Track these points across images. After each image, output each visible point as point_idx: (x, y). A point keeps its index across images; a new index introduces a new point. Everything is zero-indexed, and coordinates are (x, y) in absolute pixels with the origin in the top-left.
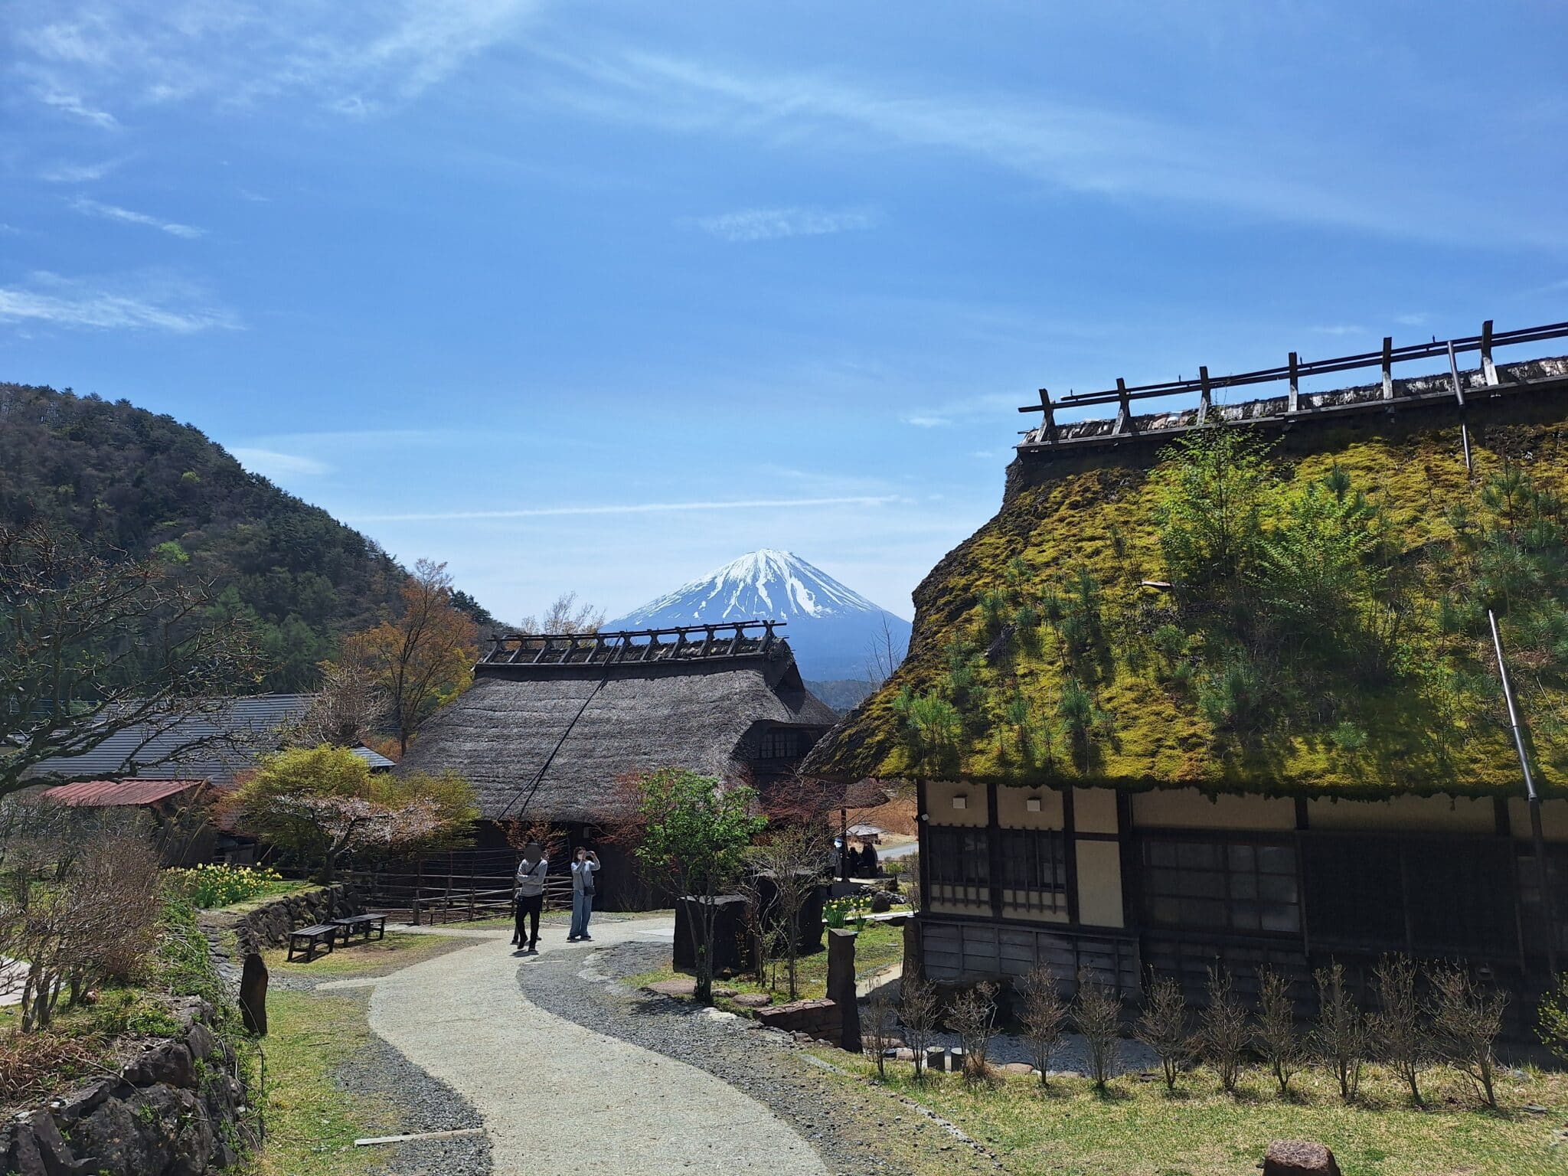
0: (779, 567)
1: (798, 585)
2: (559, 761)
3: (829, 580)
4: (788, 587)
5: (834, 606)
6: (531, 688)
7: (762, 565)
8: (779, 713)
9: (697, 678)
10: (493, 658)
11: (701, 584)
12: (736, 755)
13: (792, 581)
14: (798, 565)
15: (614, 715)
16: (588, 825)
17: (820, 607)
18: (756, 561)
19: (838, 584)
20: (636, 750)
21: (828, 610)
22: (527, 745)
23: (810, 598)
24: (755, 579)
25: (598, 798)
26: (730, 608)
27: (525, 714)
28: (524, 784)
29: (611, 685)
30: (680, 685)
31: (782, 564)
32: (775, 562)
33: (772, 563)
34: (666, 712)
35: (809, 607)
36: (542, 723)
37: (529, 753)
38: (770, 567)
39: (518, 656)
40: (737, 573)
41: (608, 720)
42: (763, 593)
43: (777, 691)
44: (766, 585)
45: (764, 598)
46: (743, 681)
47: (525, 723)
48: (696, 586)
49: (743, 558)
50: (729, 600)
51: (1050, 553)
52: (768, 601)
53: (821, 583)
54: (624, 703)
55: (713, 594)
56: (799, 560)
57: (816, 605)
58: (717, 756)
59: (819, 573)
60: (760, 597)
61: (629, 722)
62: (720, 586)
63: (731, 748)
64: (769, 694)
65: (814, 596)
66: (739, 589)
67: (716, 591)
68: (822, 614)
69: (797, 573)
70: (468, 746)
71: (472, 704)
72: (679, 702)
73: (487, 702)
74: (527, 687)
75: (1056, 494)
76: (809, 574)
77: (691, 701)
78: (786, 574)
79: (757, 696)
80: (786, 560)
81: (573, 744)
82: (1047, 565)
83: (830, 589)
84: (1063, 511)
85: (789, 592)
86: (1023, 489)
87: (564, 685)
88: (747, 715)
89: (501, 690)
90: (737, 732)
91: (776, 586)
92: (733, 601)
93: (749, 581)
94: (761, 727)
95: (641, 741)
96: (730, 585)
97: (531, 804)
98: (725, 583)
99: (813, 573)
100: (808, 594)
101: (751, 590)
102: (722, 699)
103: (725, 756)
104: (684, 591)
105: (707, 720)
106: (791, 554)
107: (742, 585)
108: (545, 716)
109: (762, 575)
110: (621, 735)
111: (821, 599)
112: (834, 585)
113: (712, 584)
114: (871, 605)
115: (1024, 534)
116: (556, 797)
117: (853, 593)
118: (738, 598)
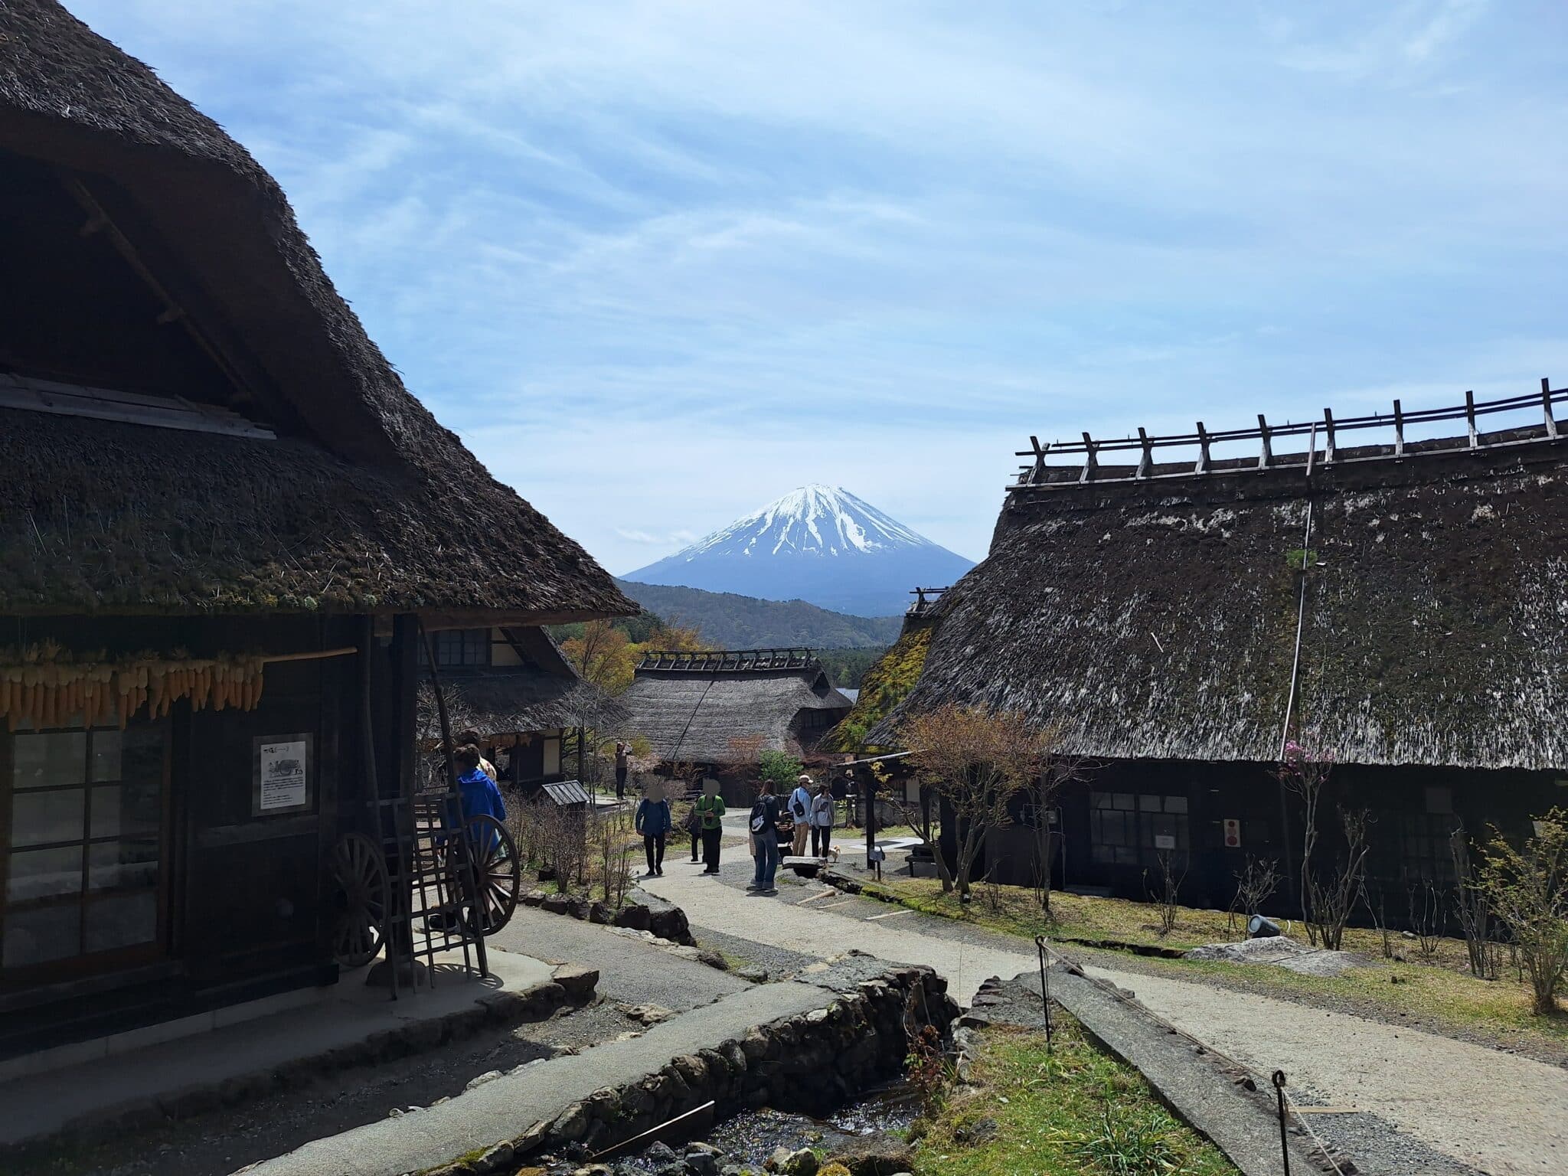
0: (828, 502)
1: (849, 520)
2: (691, 729)
3: (879, 515)
4: (838, 522)
5: (884, 540)
6: (671, 684)
7: (811, 500)
8: (816, 703)
9: (767, 681)
10: (644, 665)
11: (751, 521)
12: (791, 727)
13: (842, 517)
14: (848, 500)
15: (720, 702)
16: (710, 764)
17: (870, 543)
18: (806, 496)
19: (889, 519)
20: (735, 723)
21: (878, 545)
22: (672, 719)
23: (860, 534)
24: (805, 514)
25: (716, 750)
26: (780, 544)
27: (670, 700)
28: (674, 742)
29: (716, 684)
30: (758, 685)
31: (831, 499)
32: (825, 497)
33: (821, 499)
34: (751, 701)
35: (859, 542)
36: (680, 706)
37: (675, 724)
38: (820, 503)
39: (660, 664)
40: (786, 509)
41: (718, 706)
42: (813, 528)
43: (813, 689)
44: (817, 520)
45: (815, 535)
46: (793, 684)
47: (669, 706)
48: (746, 523)
49: (793, 494)
50: (779, 535)
51: (910, 666)
52: (818, 537)
53: (870, 517)
54: (726, 695)
55: (763, 530)
56: (849, 495)
57: (866, 540)
58: (781, 726)
59: (868, 508)
60: (809, 533)
61: (730, 707)
62: (769, 522)
63: (788, 723)
64: (809, 691)
65: (864, 531)
66: (789, 525)
67: (766, 527)
68: (873, 549)
69: (846, 508)
70: (638, 719)
71: (636, 693)
72: (758, 696)
73: (646, 692)
74: (667, 683)
75: (917, 637)
76: (859, 509)
77: (764, 695)
78: (836, 509)
79: (801, 693)
80: (835, 496)
81: (699, 719)
82: (908, 671)
83: (880, 523)
84: (918, 647)
85: (839, 527)
86: (906, 633)
87: (690, 683)
88: (797, 704)
89: (652, 685)
90: (791, 714)
91: (826, 521)
92: (783, 537)
93: (799, 516)
94: (804, 711)
95: (738, 718)
96: (780, 521)
97: (679, 753)
98: (775, 519)
99: (862, 508)
100: (858, 529)
101: (800, 526)
102: (782, 694)
103: (784, 728)
104: (733, 528)
105: (775, 707)
106: (841, 489)
107: (792, 521)
108: (681, 702)
109: (812, 510)
110: (726, 714)
111: (871, 534)
112: (884, 520)
113: (762, 520)
114: (922, 538)
115: (902, 656)
116: (692, 749)
117: (904, 527)
118: (788, 534)
